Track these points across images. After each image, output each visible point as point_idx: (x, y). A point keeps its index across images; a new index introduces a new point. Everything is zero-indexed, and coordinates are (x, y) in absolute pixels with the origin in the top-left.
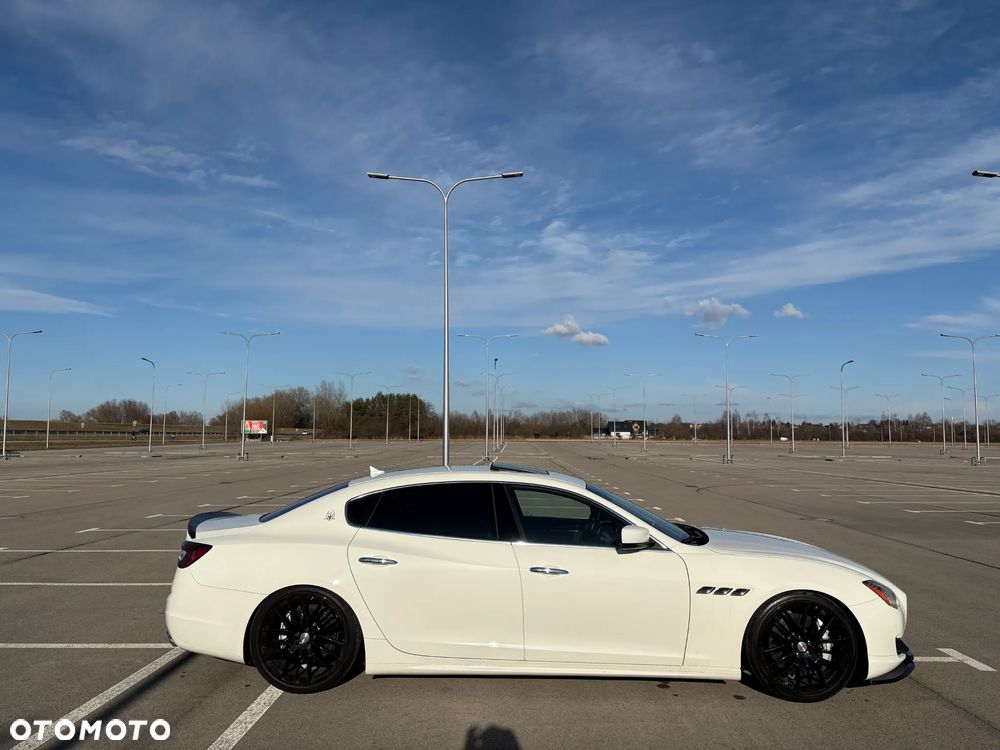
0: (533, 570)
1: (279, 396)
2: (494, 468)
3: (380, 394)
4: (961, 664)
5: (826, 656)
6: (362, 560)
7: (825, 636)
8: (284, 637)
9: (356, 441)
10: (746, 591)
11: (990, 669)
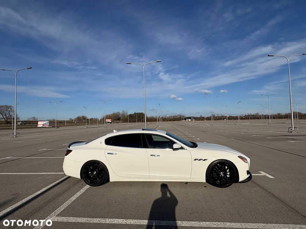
0: (151, 155)
1: (114, 114)
2: (143, 130)
3: (135, 113)
4: (265, 176)
5: (228, 176)
6: (108, 153)
7: (228, 171)
8: (90, 173)
9: (130, 123)
10: (206, 160)
11: (273, 177)
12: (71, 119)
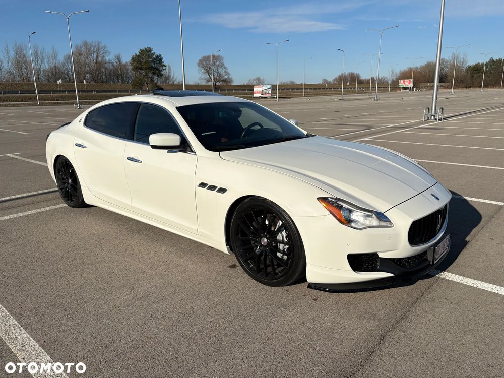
10: (225, 190)
12: (325, 81)
